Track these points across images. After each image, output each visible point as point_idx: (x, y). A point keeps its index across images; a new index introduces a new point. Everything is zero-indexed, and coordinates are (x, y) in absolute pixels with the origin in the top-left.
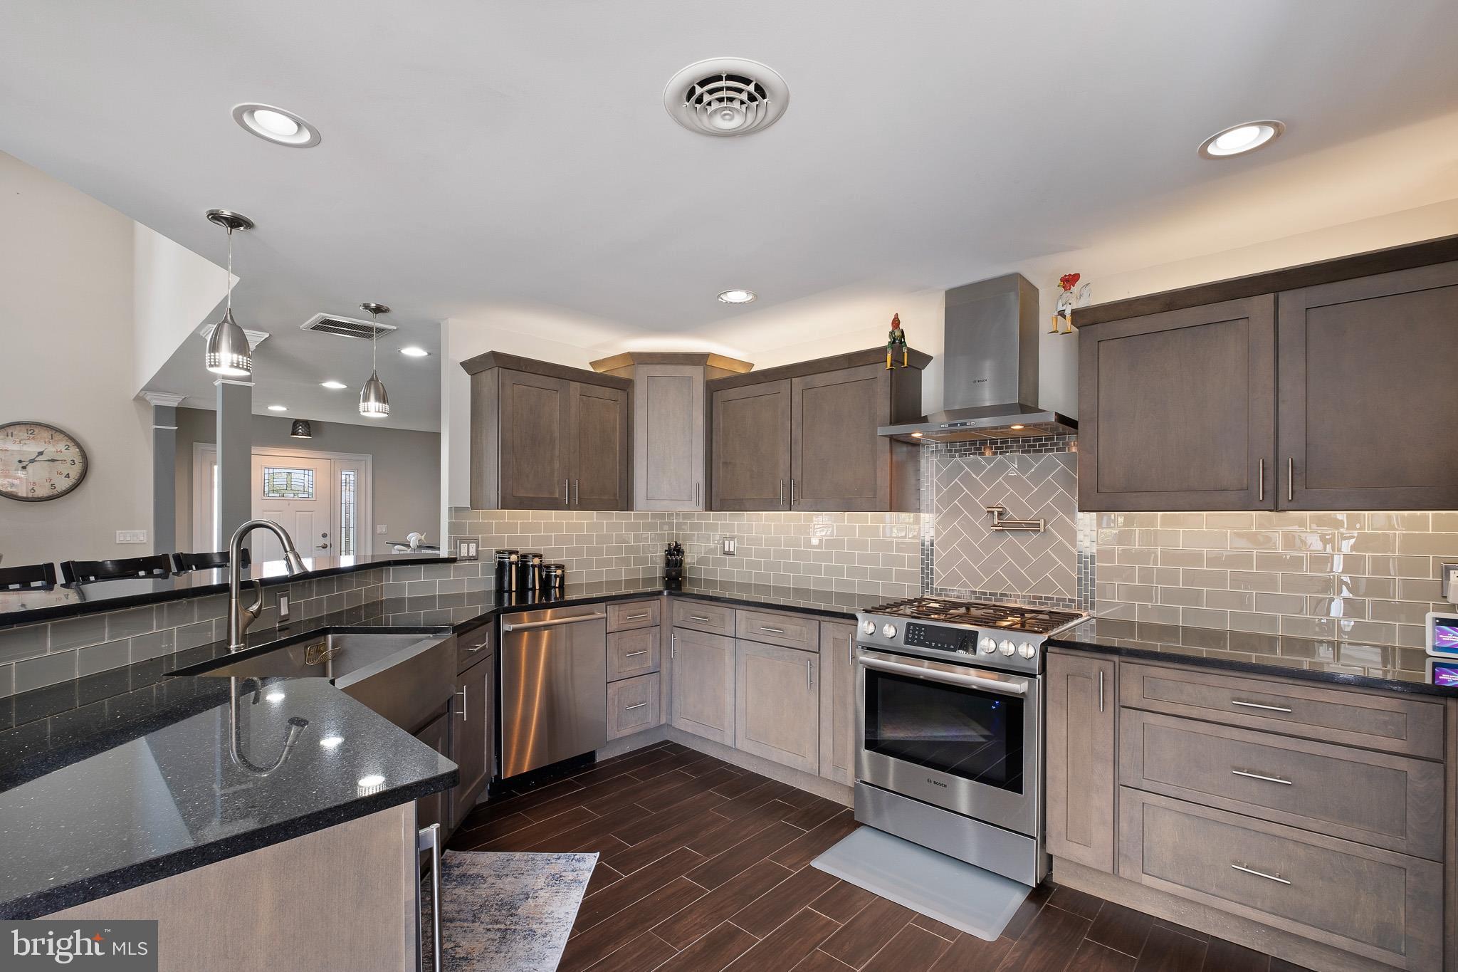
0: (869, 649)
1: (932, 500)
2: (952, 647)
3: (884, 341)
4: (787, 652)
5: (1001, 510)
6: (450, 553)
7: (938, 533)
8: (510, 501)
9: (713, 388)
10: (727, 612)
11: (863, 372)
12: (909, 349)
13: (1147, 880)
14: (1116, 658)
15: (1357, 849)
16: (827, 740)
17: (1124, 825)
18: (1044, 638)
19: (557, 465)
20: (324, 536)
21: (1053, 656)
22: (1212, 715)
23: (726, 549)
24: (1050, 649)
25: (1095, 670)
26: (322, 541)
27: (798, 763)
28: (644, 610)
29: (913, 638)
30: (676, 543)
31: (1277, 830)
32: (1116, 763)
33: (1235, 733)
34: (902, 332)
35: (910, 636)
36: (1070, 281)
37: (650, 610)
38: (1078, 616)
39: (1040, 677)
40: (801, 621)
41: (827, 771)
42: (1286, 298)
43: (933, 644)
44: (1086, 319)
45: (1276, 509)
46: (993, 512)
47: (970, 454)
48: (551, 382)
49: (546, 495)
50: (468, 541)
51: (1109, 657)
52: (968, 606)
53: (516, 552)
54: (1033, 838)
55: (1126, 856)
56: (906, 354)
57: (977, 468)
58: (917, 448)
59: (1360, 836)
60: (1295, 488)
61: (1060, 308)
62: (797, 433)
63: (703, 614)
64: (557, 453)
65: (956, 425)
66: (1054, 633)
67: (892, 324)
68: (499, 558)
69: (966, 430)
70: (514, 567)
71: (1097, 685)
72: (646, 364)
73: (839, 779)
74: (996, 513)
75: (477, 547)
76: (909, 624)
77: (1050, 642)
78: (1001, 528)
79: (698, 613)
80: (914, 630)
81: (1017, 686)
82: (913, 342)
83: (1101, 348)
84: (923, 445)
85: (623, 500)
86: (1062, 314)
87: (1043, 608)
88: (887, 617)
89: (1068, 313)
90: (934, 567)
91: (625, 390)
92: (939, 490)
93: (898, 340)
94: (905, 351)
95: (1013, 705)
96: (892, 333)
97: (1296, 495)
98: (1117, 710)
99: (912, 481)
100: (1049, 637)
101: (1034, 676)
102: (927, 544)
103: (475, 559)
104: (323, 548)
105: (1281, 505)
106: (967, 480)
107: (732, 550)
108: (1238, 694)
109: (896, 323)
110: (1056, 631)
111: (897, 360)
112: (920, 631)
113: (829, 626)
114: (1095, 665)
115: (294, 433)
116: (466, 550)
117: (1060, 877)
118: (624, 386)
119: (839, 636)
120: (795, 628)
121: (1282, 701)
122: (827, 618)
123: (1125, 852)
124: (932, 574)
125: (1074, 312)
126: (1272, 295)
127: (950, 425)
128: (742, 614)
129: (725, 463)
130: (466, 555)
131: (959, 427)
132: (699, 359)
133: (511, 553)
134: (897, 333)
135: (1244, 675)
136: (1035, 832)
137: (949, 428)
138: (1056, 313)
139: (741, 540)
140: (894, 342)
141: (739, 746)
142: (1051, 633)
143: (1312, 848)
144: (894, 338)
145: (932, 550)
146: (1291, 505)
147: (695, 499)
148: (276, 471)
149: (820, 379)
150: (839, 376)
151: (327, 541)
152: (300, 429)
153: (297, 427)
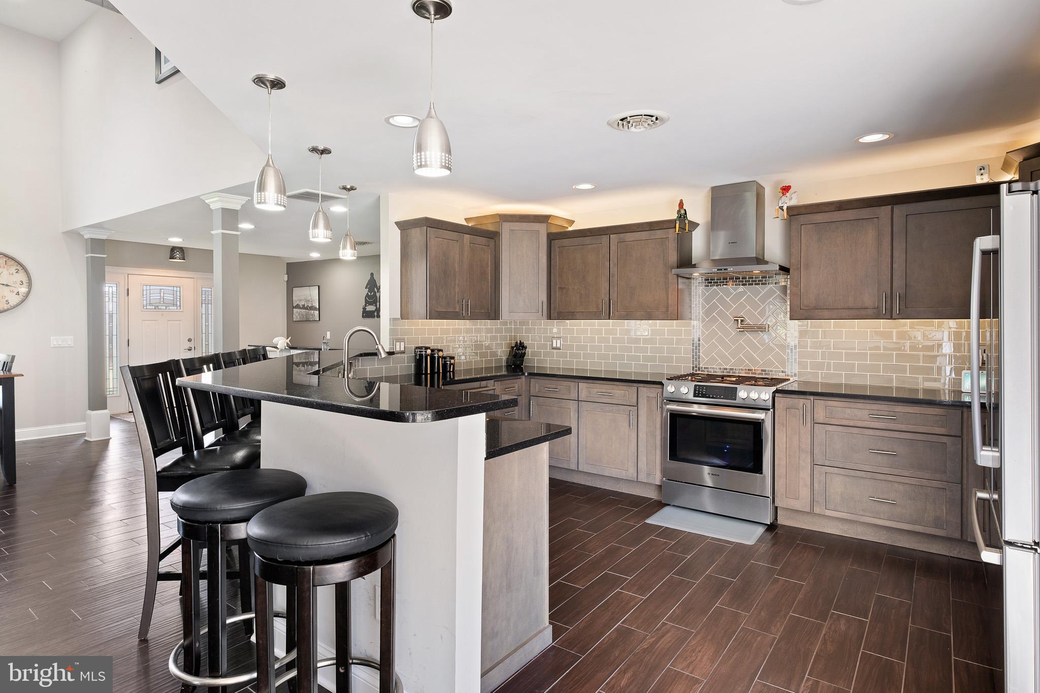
0: (670, 401)
1: (699, 313)
2: (722, 397)
3: (674, 216)
4: (615, 407)
5: (743, 319)
6: (390, 348)
7: (703, 333)
8: (434, 314)
9: (552, 238)
10: (572, 384)
11: (659, 234)
12: (689, 221)
13: (828, 513)
14: (812, 398)
15: (925, 482)
16: (643, 459)
17: (816, 485)
18: (774, 389)
19: (457, 290)
20: (190, 340)
21: (779, 399)
22: (860, 424)
23: (554, 345)
24: (777, 395)
25: (801, 405)
26: (189, 345)
27: (622, 475)
28: (513, 385)
29: (699, 393)
30: (520, 341)
31: (890, 478)
32: (812, 453)
33: (871, 432)
34: (685, 210)
35: (697, 392)
36: (786, 189)
37: (516, 385)
38: (788, 380)
39: (772, 410)
40: (625, 388)
41: (643, 478)
42: (897, 209)
43: (711, 396)
44: (794, 212)
45: (891, 318)
46: (737, 320)
47: (723, 285)
48: (454, 235)
49: (452, 310)
50: (400, 340)
51: (808, 397)
52: (722, 377)
53: (429, 348)
54: (768, 497)
55: (817, 502)
56: (687, 224)
57: (728, 294)
58: (690, 280)
59: (927, 476)
60: (900, 308)
61: (780, 205)
62: (614, 270)
63: (554, 386)
64: (457, 282)
65: (721, 270)
66: (780, 386)
67: (679, 205)
68: (420, 352)
69: (727, 273)
70: (429, 357)
71: (802, 413)
72: (509, 221)
73: (651, 481)
74: (739, 321)
75: (405, 344)
76: (696, 386)
77: (777, 391)
78: (743, 330)
79: (549, 386)
80: (699, 388)
81: (759, 415)
82: (691, 217)
83: (802, 228)
84: (693, 279)
85: (493, 313)
86: (781, 208)
87: (767, 376)
88: (683, 382)
89: (785, 208)
90: (701, 354)
91: (493, 239)
92: (703, 307)
93: (682, 216)
94: (687, 222)
95: (757, 426)
96: (679, 211)
97: (901, 311)
98: (812, 425)
99: (687, 301)
100: (777, 388)
101: (769, 410)
102: (696, 340)
103: (403, 352)
104: (189, 350)
105: (894, 315)
106: (721, 300)
107: (558, 346)
108: (872, 412)
109: (681, 204)
110: (780, 385)
111: (682, 228)
112: (703, 389)
113: (644, 391)
114: (800, 401)
115: (172, 257)
116: (400, 347)
117: (781, 521)
118: (493, 236)
119: (651, 395)
120: (620, 392)
121: (892, 413)
122: (642, 385)
123: (816, 500)
124: (699, 358)
125: (788, 208)
126: (890, 206)
127: (718, 270)
128: (583, 385)
129: (561, 288)
130: (399, 350)
131: (723, 271)
132: (543, 219)
133: (427, 348)
134: (683, 212)
135: (875, 402)
136: (769, 494)
137: (718, 271)
138: (778, 207)
139: (565, 339)
140: (680, 217)
141: (580, 469)
142: (778, 386)
143: (906, 485)
144: (681, 215)
145: (699, 344)
146: (898, 316)
147: (540, 312)
148: (152, 287)
149: (629, 237)
150: (643, 235)
151: (191, 345)
152: (178, 254)
153: (175, 253)
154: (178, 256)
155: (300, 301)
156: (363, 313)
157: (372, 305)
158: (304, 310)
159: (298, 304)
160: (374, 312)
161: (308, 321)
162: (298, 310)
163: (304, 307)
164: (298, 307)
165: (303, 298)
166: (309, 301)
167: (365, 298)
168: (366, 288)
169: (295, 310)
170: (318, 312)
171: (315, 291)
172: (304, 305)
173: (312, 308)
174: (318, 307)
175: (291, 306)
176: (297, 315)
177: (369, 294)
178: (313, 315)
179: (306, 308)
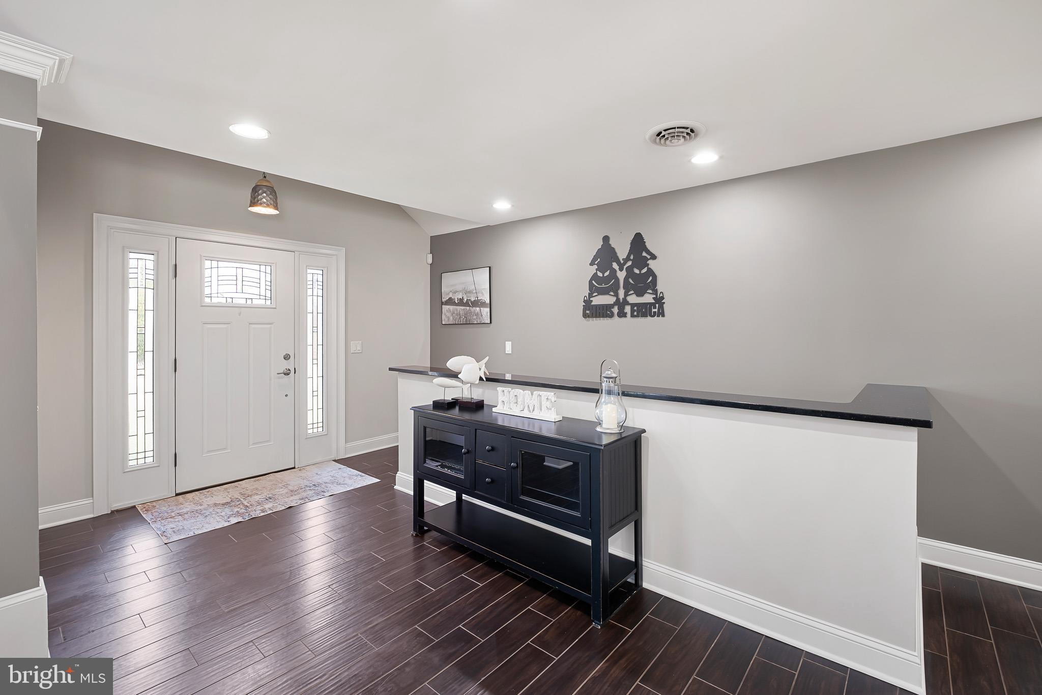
20: (287, 357)
26: (285, 365)
104: (285, 374)
151: (290, 365)
152: (264, 197)
153: (259, 195)
154: (264, 200)
155: (455, 292)
156: (585, 308)
157: (607, 293)
158: (463, 308)
159: (450, 299)
160: (612, 306)
161: (468, 323)
162: (451, 307)
163: (461, 303)
164: (450, 302)
165: (459, 288)
166: (470, 292)
167: (590, 282)
168: (592, 264)
169: (445, 308)
170: (489, 309)
171: (482, 276)
172: (461, 300)
173: (477, 303)
174: (488, 301)
175: (437, 301)
176: (448, 314)
177: (600, 274)
178: (479, 315)
179: (467, 304)
